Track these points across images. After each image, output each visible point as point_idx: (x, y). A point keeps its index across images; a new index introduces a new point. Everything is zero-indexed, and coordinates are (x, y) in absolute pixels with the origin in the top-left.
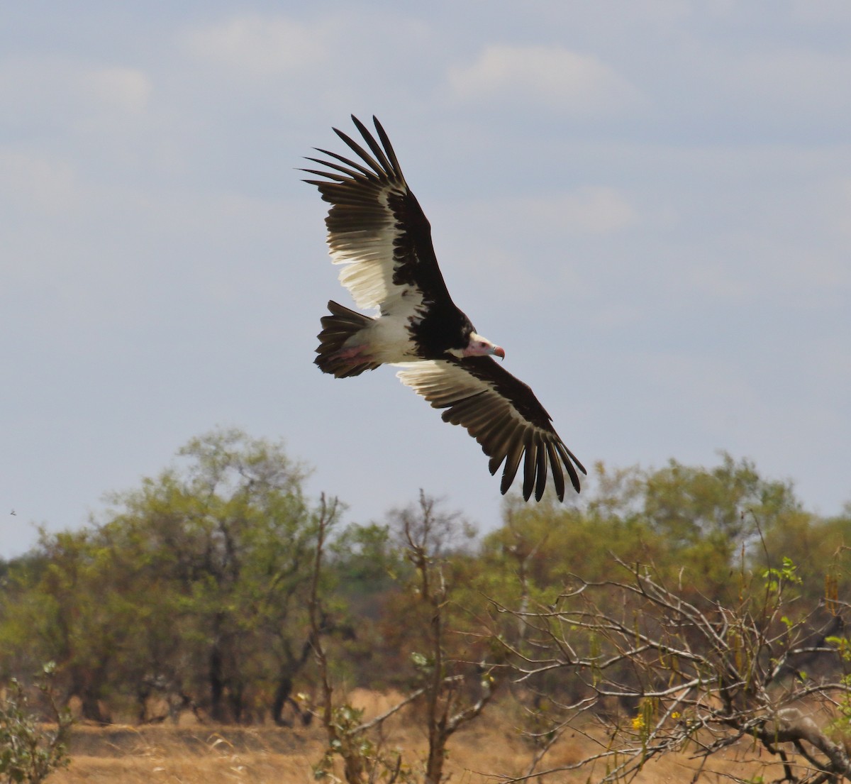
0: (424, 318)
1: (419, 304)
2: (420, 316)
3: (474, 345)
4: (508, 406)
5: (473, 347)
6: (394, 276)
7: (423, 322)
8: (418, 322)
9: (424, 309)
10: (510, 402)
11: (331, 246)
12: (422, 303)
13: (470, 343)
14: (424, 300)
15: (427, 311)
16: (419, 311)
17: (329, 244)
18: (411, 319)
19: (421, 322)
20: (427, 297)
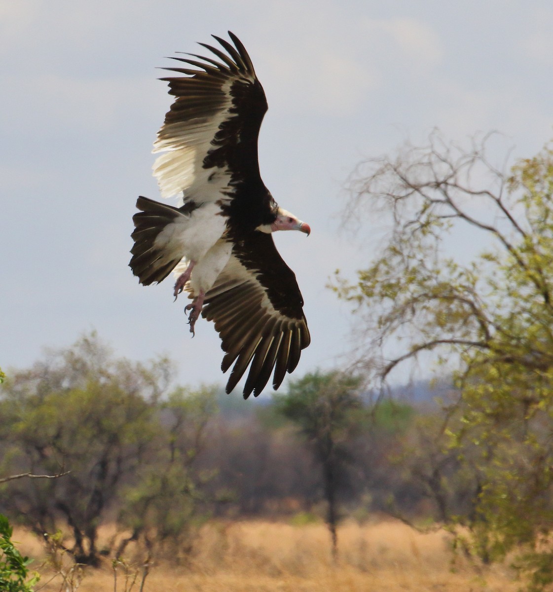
0: (232, 199)
1: (226, 185)
2: (227, 197)
3: (282, 219)
4: (262, 295)
5: (281, 222)
6: (206, 159)
7: (232, 202)
8: (228, 203)
9: (231, 190)
10: (266, 291)
11: (159, 137)
12: (229, 185)
13: (278, 217)
14: (231, 181)
15: (234, 192)
16: (225, 193)
17: (159, 135)
18: (219, 202)
19: (231, 203)
20: (234, 178)
